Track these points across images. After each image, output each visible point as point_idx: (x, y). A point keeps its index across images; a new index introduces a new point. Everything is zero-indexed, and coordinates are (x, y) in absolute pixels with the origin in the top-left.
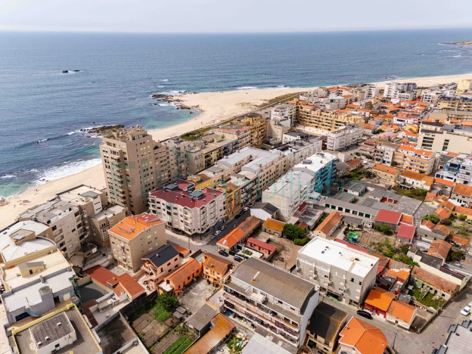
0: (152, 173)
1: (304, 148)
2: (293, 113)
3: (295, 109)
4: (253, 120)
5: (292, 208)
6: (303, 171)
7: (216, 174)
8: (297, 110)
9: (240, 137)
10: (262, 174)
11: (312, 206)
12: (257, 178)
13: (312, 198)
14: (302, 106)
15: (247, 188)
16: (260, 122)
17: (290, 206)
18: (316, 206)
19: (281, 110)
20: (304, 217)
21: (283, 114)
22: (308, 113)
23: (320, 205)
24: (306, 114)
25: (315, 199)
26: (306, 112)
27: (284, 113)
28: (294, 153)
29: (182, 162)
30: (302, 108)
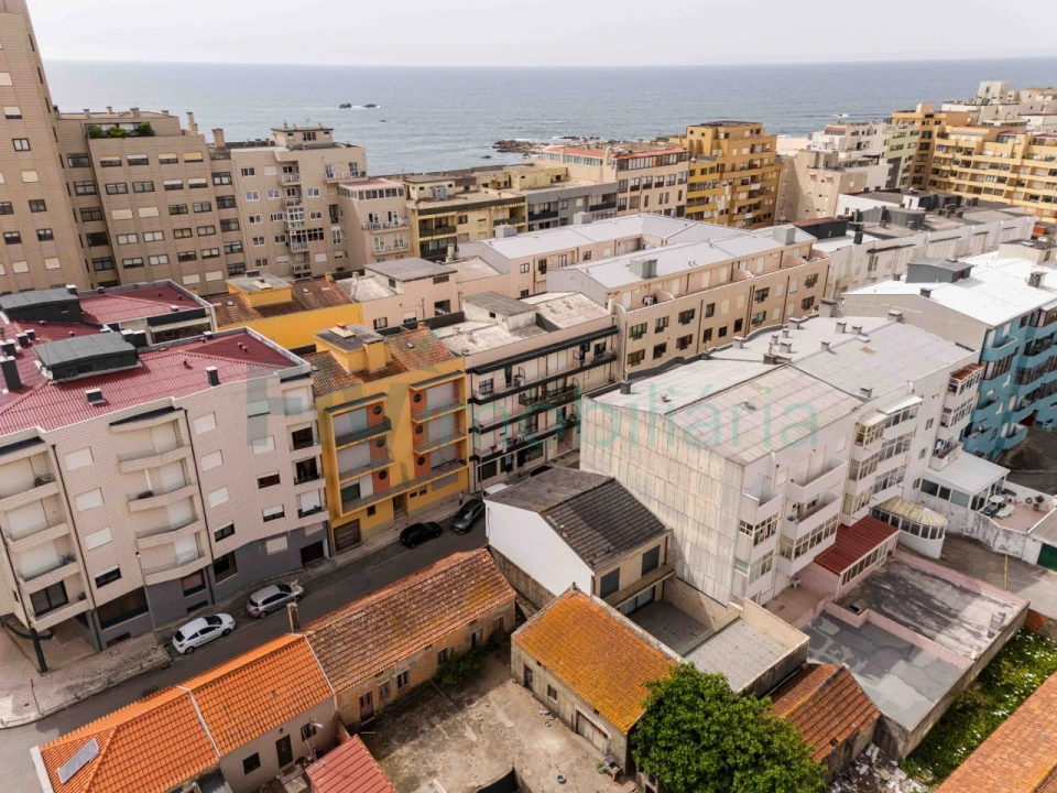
0: (44, 237)
1: (930, 235)
2: (904, 154)
3: (916, 139)
4: (716, 137)
5: (771, 544)
6: (900, 318)
7: (399, 288)
8: (925, 147)
9: (631, 177)
10: (651, 315)
11: (934, 547)
12: (613, 330)
13: (945, 493)
14: (948, 129)
15: (531, 371)
16: (746, 151)
17: (746, 527)
18: (964, 552)
19: (852, 129)
20: (856, 620)
21: (859, 147)
22: (968, 152)
23: (998, 544)
24: (960, 157)
25: (960, 498)
26: (960, 150)
27: (864, 139)
28: (872, 251)
29: (317, 235)
30: (943, 135)
